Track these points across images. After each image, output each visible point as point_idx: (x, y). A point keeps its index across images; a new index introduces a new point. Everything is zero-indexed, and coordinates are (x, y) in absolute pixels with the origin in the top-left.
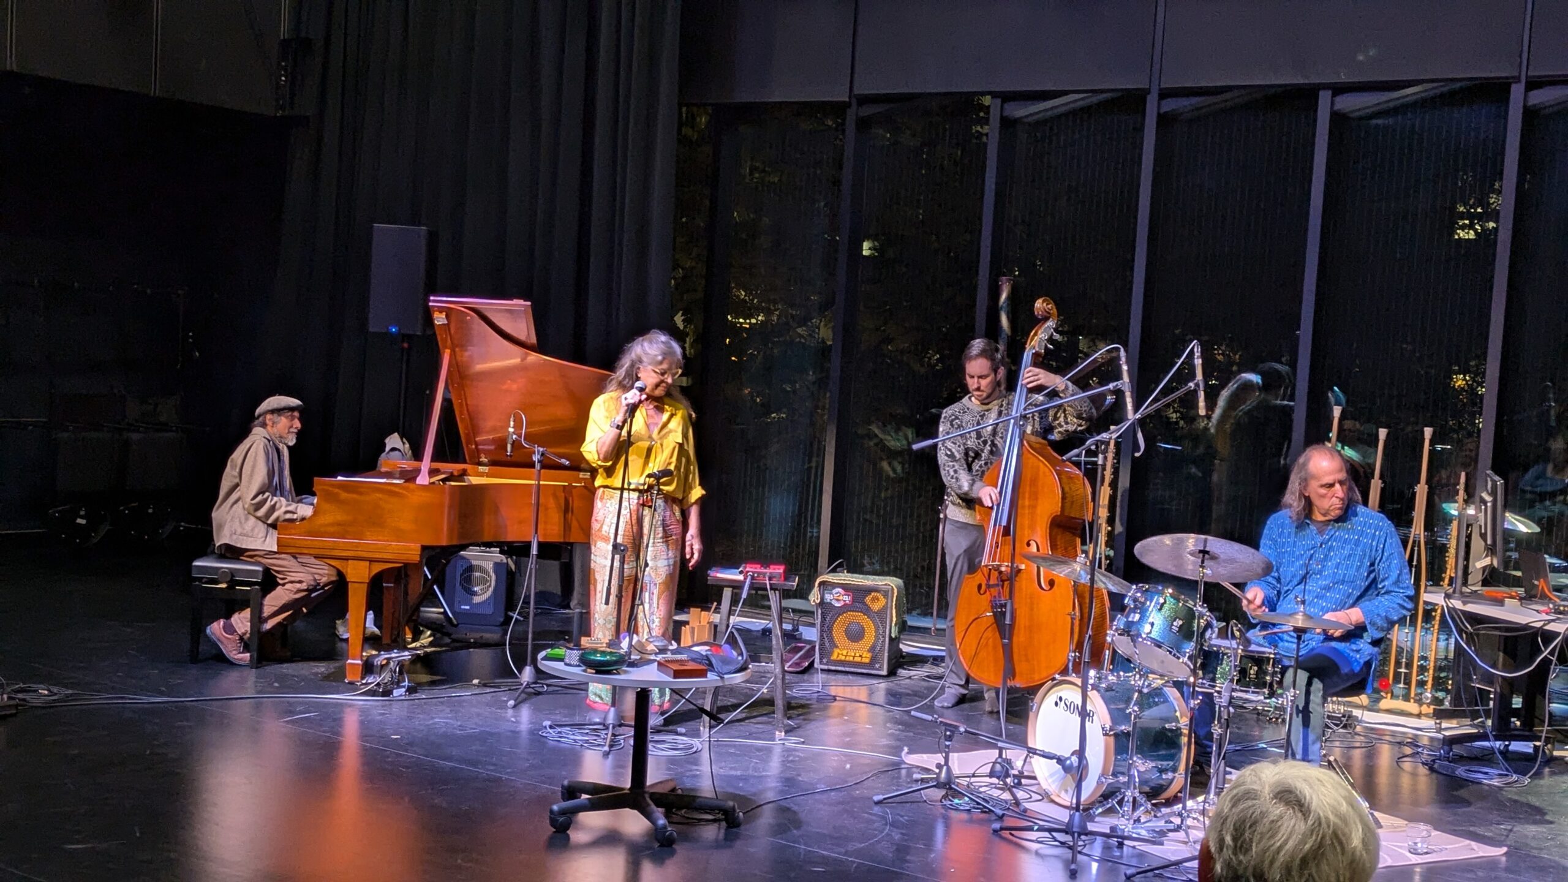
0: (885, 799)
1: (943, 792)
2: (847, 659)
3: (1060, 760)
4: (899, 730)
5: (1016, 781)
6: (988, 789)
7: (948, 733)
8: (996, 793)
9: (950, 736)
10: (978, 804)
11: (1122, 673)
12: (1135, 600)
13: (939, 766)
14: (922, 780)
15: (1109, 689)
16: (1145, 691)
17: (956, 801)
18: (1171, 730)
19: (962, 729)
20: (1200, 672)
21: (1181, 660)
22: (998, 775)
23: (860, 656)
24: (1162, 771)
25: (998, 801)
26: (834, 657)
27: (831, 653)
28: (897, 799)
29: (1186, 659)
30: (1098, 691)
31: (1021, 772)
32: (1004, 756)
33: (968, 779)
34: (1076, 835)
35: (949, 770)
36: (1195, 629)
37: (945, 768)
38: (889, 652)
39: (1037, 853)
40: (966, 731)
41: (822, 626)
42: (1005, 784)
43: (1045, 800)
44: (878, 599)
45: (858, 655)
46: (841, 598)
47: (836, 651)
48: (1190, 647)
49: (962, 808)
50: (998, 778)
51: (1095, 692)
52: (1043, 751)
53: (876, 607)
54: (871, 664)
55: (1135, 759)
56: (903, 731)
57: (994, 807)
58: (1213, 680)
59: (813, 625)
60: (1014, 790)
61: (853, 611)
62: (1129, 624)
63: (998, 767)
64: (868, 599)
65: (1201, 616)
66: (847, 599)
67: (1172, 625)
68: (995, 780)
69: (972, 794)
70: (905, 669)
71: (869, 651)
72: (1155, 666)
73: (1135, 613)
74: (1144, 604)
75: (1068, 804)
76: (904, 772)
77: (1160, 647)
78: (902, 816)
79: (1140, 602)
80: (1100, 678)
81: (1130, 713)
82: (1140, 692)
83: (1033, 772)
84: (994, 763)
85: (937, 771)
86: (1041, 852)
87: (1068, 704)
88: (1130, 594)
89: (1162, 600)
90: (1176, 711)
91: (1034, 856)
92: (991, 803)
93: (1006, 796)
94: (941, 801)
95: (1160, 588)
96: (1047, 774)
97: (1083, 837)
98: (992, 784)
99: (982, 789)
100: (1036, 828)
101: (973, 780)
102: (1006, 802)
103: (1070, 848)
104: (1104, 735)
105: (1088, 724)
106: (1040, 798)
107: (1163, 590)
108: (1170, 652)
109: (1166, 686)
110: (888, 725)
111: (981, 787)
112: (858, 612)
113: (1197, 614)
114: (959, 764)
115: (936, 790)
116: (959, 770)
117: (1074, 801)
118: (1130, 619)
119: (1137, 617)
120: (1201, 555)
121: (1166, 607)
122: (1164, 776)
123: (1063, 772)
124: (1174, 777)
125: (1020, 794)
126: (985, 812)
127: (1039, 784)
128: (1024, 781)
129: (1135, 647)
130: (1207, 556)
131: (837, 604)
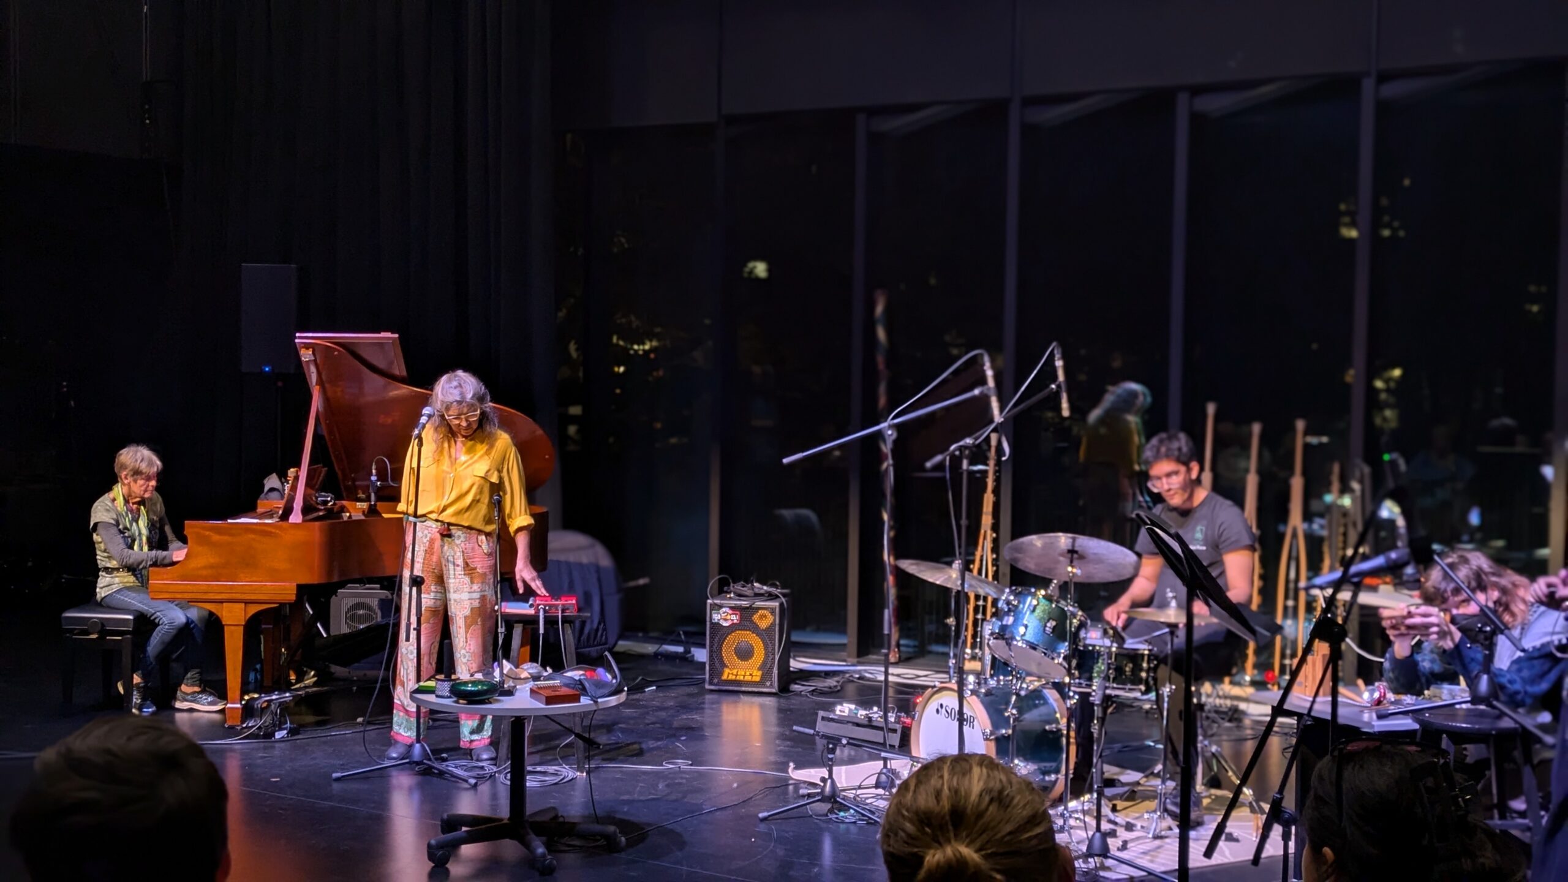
0: (770, 816)
1: (829, 806)
2: (738, 678)
4: (788, 746)
6: (874, 800)
7: (831, 746)
10: (863, 815)
12: (1008, 603)
14: (809, 795)
15: (988, 693)
16: (1023, 693)
17: (842, 814)
18: (1051, 732)
19: (845, 742)
20: (1077, 673)
21: (1056, 661)
22: (884, 785)
23: (751, 675)
24: (1045, 773)
26: (725, 677)
27: (722, 673)
28: (782, 815)
29: (1061, 660)
30: (978, 696)
32: (889, 767)
33: (854, 792)
35: (833, 783)
36: (1069, 629)
37: (829, 781)
38: (779, 669)
40: (849, 743)
41: (711, 646)
45: (748, 673)
46: (729, 617)
47: (727, 671)
48: (1064, 648)
49: (847, 821)
50: (884, 788)
51: (974, 697)
54: (761, 683)
55: (1016, 761)
56: (792, 747)
58: (1090, 679)
59: (703, 646)
61: (741, 630)
62: (1004, 628)
63: (883, 778)
65: (1074, 616)
66: (735, 618)
67: (1046, 626)
68: (880, 791)
69: (858, 806)
70: (796, 684)
71: (759, 669)
72: (1034, 669)
73: (1009, 616)
74: (1016, 607)
76: (791, 788)
77: (1035, 649)
78: (787, 832)
79: (1013, 605)
80: (979, 684)
81: (1009, 716)
82: (1018, 695)
84: (879, 774)
85: (822, 784)
87: (949, 711)
88: (1003, 598)
89: (1035, 602)
90: (1056, 713)
94: (827, 815)
95: (1033, 590)
98: (878, 795)
99: (868, 801)
101: (859, 792)
104: (985, 740)
107: (1035, 592)
108: (1045, 654)
109: (1045, 688)
110: (777, 742)
111: (867, 798)
112: (746, 630)
113: (1069, 614)
114: (844, 776)
115: (823, 805)
116: (846, 783)
118: (1004, 623)
119: (1011, 620)
120: (1070, 555)
121: (1038, 611)
122: (1047, 778)
124: (1057, 779)
126: (870, 823)
129: (1010, 649)
130: (1075, 556)
131: (725, 624)
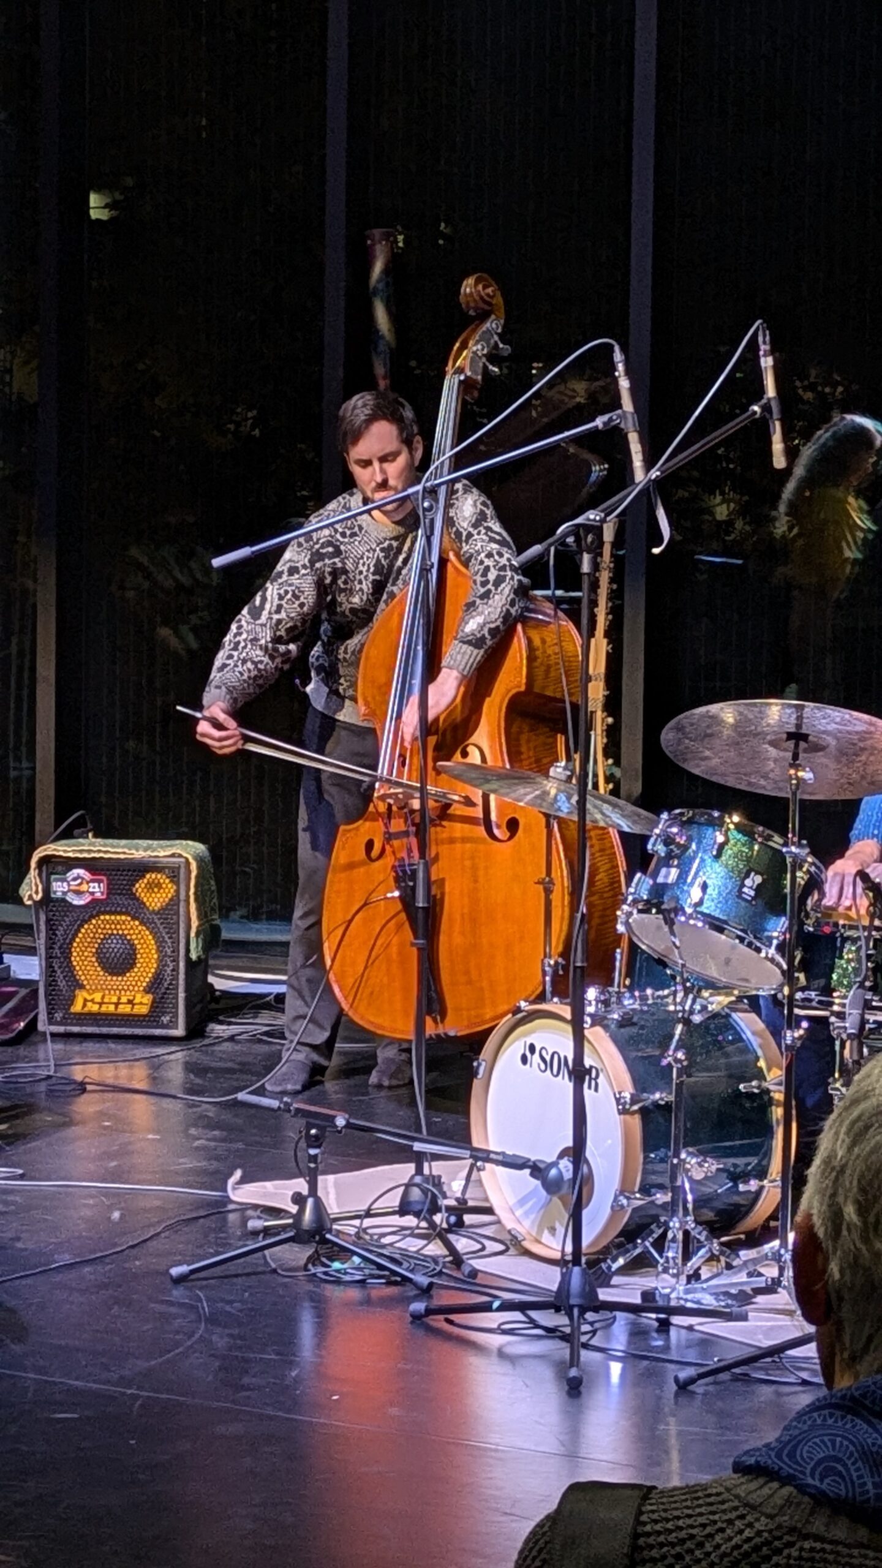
0: (193, 1272)
1: (308, 1251)
2: (104, 1009)
3: (537, 1170)
4: (214, 1139)
5: (453, 1219)
6: (397, 1238)
7: (313, 1131)
8: (413, 1245)
9: (316, 1136)
10: (380, 1267)
11: (649, 991)
12: (668, 841)
13: (299, 1199)
14: (267, 1231)
15: (626, 1021)
16: (697, 1019)
17: (337, 1265)
18: (750, 1096)
19: (340, 1122)
20: (802, 976)
21: (763, 954)
22: (418, 1207)
23: (130, 1002)
24: (736, 1177)
25: (419, 1260)
26: (77, 1007)
27: (71, 1000)
28: (217, 1271)
29: (772, 951)
30: (606, 1028)
31: (462, 1201)
32: (426, 1171)
33: (357, 1222)
34: (576, 1311)
35: (319, 1206)
36: (788, 890)
37: (310, 1202)
38: (187, 990)
39: (501, 1354)
40: (348, 1125)
41: (49, 948)
42: (432, 1225)
43: (512, 1251)
44: (159, 886)
45: (124, 1000)
46: (84, 887)
47: (81, 996)
48: (778, 928)
49: (347, 1278)
50: (417, 1214)
51: (598, 1029)
52: (503, 1154)
53: (155, 901)
54: (153, 1017)
55: (683, 1156)
56: (223, 1140)
57: (412, 1271)
58: (828, 991)
59: (31, 951)
60: (452, 1237)
61: (110, 913)
62: (659, 891)
63: (416, 1194)
64: (140, 887)
65: (797, 865)
66: (98, 889)
67: (743, 885)
68: (410, 1221)
69: (371, 1252)
70: (221, 1023)
71: (147, 990)
72: (713, 972)
73: (669, 866)
74: (685, 848)
75: (557, 1255)
76: (232, 1217)
77: (721, 930)
78: (230, 1302)
79: (678, 845)
80: (606, 1003)
81: (670, 1066)
82: (687, 1022)
83: (487, 1199)
84: (408, 1186)
85: (294, 1209)
86: (509, 1350)
87: (548, 1058)
88: (657, 831)
89: (720, 839)
90: (757, 1059)
91: (494, 1359)
92: (405, 1265)
93: (434, 1248)
94: (306, 1268)
95: (716, 814)
96: (512, 1201)
97: (590, 1316)
98: (403, 1228)
99: (386, 1240)
100: (496, 1304)
101: (367, 1222)
102: (435, 1260)
103: (565, 1338)
104: (620, 1113)
105: (588, 1093)
106: (501, 1247)
107: (721, 818)
108: (742, 940)
109: (736, 1010)
110: (193, 1131)
111: (384, 1235)
112: (120, 913)
113: (789, 860)
114: (338, 1194)
115: (296, 1247)
116: (339, 1206)
117: (569, 1248)
118: (660, 880)
119: (674, 873)
120: (791, 744)
121: (728, 852)
122: (742, 1187)
123: (544, 1193)
124: (762, 1188)
125: (462, 1244)
126: (396, 1283)
127: (499, 1222)
128: (468, 1219)
129: (672, 933)
130: (803, 745)
131: (77, 901)
